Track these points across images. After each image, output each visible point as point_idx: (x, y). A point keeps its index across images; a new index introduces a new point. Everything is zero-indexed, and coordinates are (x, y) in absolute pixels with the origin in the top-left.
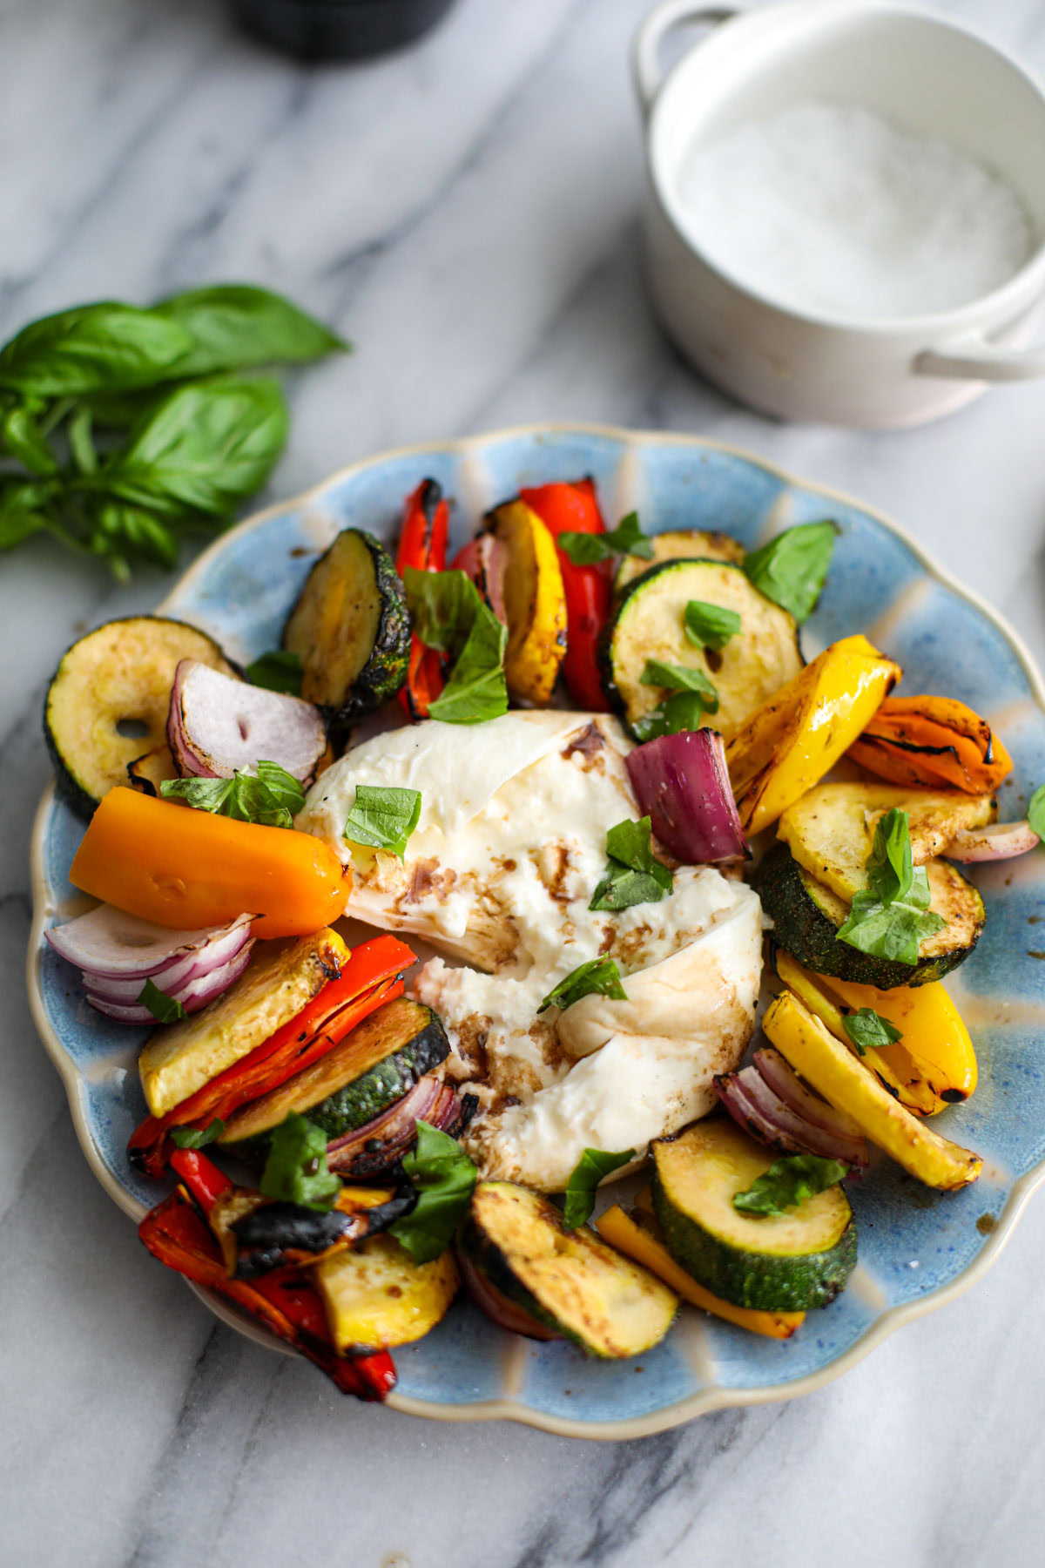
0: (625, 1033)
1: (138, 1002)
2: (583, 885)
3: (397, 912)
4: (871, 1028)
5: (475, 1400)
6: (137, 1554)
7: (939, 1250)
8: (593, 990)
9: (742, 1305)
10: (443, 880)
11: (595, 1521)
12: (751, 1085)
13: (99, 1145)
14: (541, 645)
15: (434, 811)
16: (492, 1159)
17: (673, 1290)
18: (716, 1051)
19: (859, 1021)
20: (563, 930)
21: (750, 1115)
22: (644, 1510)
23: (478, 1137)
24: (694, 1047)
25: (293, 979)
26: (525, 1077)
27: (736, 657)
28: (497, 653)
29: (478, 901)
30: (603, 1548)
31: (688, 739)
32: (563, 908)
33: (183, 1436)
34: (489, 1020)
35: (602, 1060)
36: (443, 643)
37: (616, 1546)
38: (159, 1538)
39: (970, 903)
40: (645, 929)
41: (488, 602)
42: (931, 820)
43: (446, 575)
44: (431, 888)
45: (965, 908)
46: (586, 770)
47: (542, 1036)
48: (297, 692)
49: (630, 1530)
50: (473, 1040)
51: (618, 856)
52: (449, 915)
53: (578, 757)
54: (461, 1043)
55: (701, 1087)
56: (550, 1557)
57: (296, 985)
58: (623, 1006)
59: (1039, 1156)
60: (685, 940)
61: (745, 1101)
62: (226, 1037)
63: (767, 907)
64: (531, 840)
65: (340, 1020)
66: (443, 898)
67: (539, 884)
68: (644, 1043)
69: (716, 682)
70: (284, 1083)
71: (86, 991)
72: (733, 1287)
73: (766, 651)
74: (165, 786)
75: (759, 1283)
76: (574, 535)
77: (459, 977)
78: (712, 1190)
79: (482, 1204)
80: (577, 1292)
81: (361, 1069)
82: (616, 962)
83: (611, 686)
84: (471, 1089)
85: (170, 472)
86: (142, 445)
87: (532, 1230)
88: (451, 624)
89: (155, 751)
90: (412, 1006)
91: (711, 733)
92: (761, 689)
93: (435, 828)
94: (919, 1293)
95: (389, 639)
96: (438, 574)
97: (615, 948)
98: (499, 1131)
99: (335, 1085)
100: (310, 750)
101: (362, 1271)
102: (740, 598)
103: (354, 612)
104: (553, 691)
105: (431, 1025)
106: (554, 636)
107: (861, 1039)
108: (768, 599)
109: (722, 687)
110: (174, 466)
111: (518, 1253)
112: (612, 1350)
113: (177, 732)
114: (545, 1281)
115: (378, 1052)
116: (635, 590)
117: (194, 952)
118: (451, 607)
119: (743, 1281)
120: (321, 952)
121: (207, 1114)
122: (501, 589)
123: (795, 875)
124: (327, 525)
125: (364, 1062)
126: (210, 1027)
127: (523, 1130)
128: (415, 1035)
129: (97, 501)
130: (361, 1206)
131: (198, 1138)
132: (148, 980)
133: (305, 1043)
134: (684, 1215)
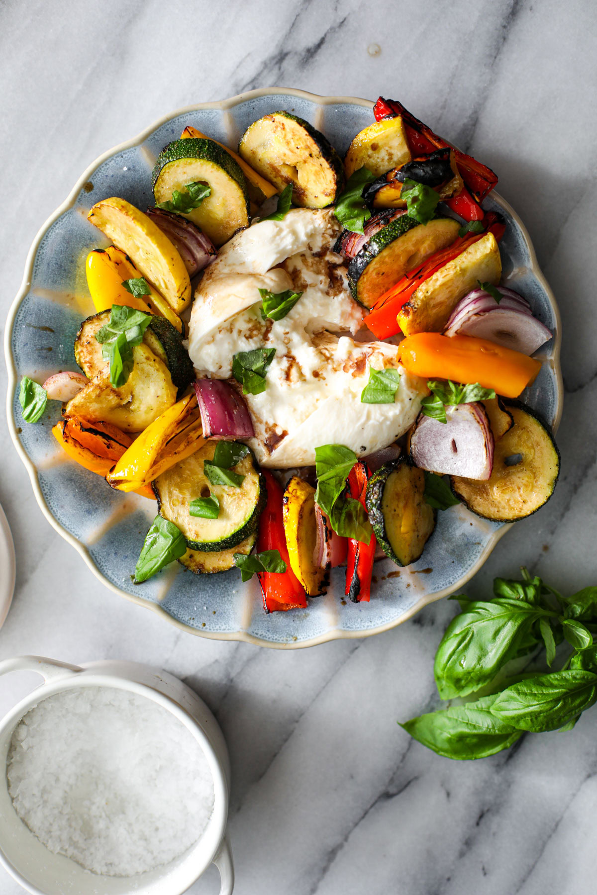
0: (260, 275)
1: (503, 296)
2: (279, 363)
3: (374, 349)
4: (137, 288)
6: (495, 58)
7: (112, 176)
8: (276, 296)
9: (209, 141)
10: (350, 366)
11: (282, 69)
12: (199, 249)
13: (520, 235)
14: (298, 497)
15: (354, 396)
16: (327, 218)
17: (241, 155)
18: (215, 272)
19: (143, 292)
20: (290, 340)
21: (200, 235)
22: (259, 75)
23: (334, 231)
24: (226, 270)
25: (425, 297)
26: (310, 264)
27: (194, 493)
28: (320, 489)
29: (332, 355)
30: (279, 57)
31: (221, 430)
32: (289, 352)
33: (475, 112)
34: (327, 294)
35: (271, 259)
36: (349, 503)
37: (273, 58)
38: (485, 65)
39: (82, 354)
40: (249, 337)
41: (325, 519)
42: (98, 392)
43: (347, 535)
44: (356, 361)
45: (85, 350)
47: (301, 284)
48: (426, 473)
49: (265, 65)
50: (337, 285)
51: (260, 377)
52: (347, 345)
53: (279, 432)
54: (342, 284)
55: (224, 254)
56: (303, 54)
57: (424, 293)
58: (260, 286)
59: (60, 221)
60: (227, 325)
61: (202, 242)
62: (458, 268)
63: (185, 352)
64: (305, 386)
65: (402, 287)
66: (350, 355)
67: (301, 364)
68: (251, 270)
69: (204, 477)
70: (429, 258)
71: (530, 309)
72: (213, 146)
73: (177, 496)
74: (493, 396)
75: (201, 148)
76: (278, 571)
77: (343, 320)
78: (221, 199)
79: (332, 186)
80: (288, 143)
81: (391, 248)
82: (263, 323)
83: (260, 474)
84: (337, 260)
85: (500, 617)
86: (515, 628)
87: (308, 180)
88: (344, 511)
89: (501, 438)
90: (366, 304)
91: (209, 434)
92: (181, 476)
93: (354, 390)
94: (124, 154)
95: (378, 487)
96: (352, 539)
97: (264, 329)
98: (323, 234)
99: (403, 242)
100: (419, 438)
101: (390, 159)
102: (189, 524)
103: (397, 509)
104: (291, 479)
105: (356, 282)
106: (289, 501)
107: (142, 282)
108: (174, 523)
109: (201, 475)
110: (496, 621)
111: (315, 157)
112: (272, 117)
113: (489, 438)
114: (303, 143)
115: (383, 262)
116: (246, 525)
117: (475, 311)
118: (345, 520)
119: (208, 149)
120: (411, 312)
121: (467, 239)
122: (318, 532)
123: (170, 362)
124: (412, 588)
125: (390, 256)
126: (466, 277)
127: (311, 230)
128: (365, 272)
129: (538, 602)
130: (391, 187)
131: (471, 227)
132: (499, 304)
133: (419, 275)
134: (235, 180)
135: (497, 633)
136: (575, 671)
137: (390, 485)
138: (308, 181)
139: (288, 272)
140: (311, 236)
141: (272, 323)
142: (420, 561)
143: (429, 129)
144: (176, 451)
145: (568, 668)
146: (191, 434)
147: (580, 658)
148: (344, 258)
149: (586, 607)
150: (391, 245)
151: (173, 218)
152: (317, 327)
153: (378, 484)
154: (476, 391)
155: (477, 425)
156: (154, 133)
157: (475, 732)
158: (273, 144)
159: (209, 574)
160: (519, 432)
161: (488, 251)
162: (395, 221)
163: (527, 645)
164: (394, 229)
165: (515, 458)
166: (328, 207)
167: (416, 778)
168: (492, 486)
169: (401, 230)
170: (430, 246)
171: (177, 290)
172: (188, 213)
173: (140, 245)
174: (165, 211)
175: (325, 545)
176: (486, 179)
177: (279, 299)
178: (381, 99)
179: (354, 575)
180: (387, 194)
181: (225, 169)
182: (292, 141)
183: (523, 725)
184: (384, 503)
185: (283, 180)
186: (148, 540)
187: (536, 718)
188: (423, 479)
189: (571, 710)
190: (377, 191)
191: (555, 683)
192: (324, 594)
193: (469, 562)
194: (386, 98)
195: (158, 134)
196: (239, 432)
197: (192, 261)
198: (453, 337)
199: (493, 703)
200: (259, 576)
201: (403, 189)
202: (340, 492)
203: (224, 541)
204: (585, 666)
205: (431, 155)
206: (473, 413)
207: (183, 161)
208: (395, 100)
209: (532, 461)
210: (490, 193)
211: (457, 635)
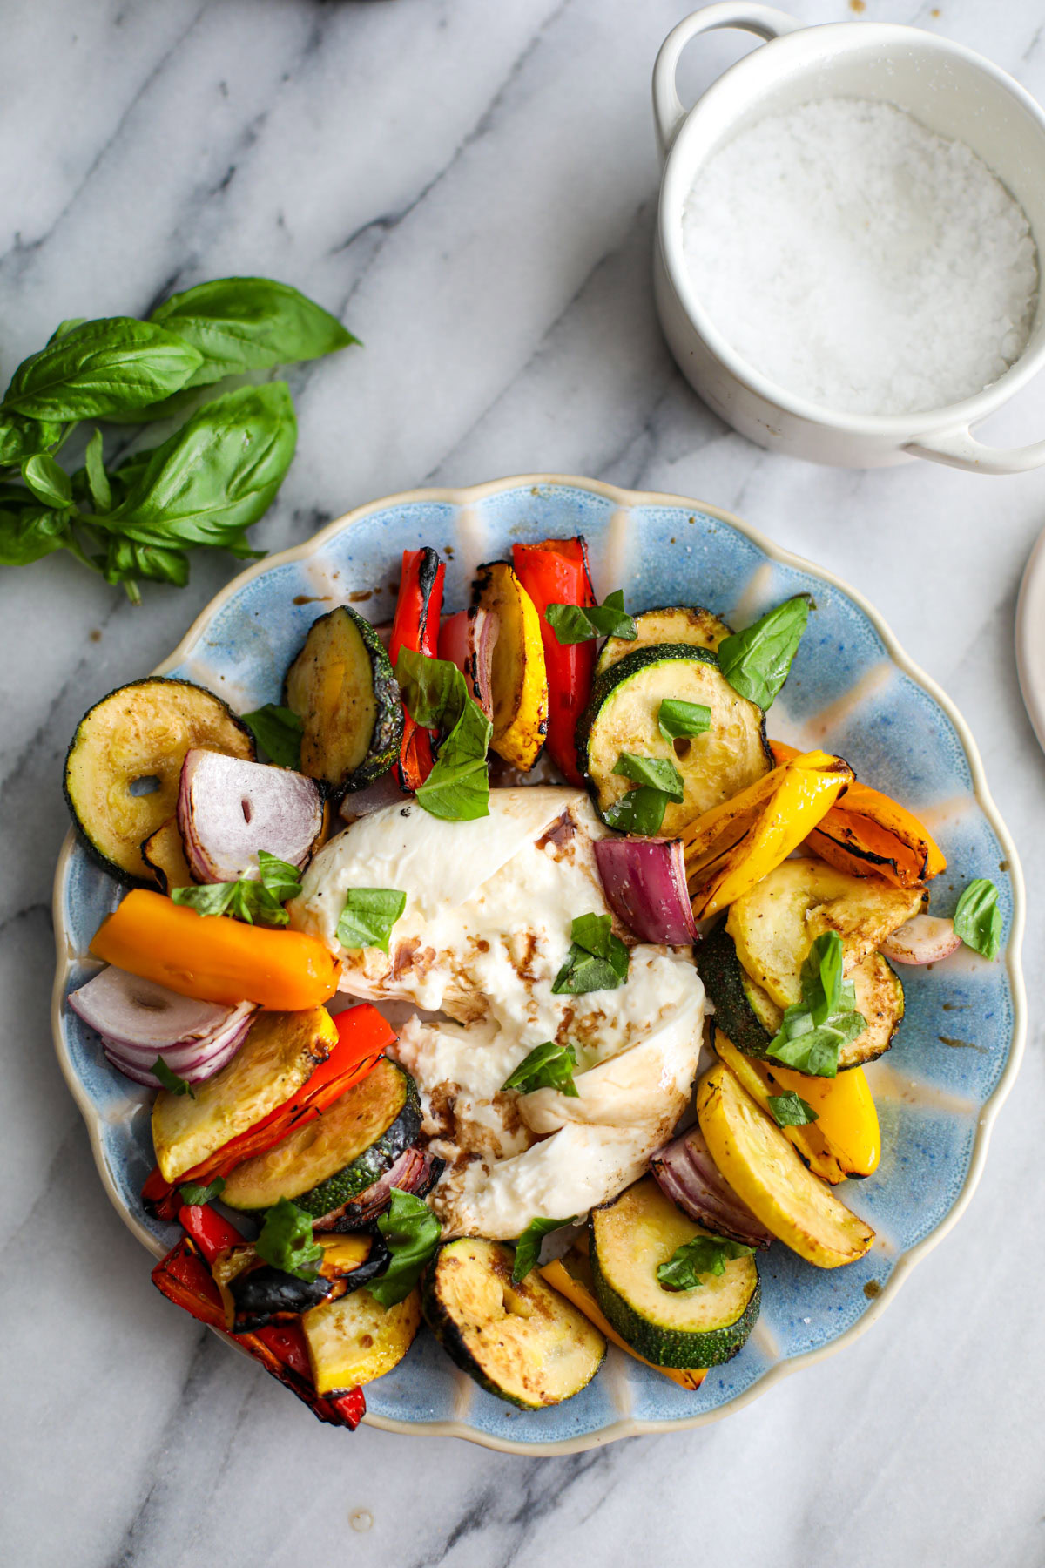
0: (575, 1122)
1: (151, 1070)
2: (547, 969)
3: (381, 988)
4: (792, 1109)
5: (431, 1420)
6: (148, 1500)
7: (830, 1308)
8: (549, 1084)
9: (658, 1363)
10: (423, 958)
11: (526, 1490)
12: (681, 1172)
13: (116, 1179)
14: (523, 732)
15: (418, 905)
16: (454, 1220)
17: (603, 1337)
18: (654, 1132)
19: (782, 1101)
20: (527, 1007)
21: (678, 1197)
22: (566, 1485)
23: (443, 1197)
24: (634, 1133)
25: (287, 1072)
26: (487, 1141)
27: (704, 746)
28: (483, 745)
29: (454, 979)
30: (530, 1514)
31: (651, 852)
32: (529, 987)
33: (187, 1404)
34: (458, 1087)
35: (556, 1146)
36: (433, 721)
37: (541, 1513)
38: (167, 1487)
39: (892, 996)
40: (599, 1014)
41: (476, 693)
42: (865, 928)
43: (439, 663)
44: (413, 966)
45: (887, 1003)
46: (557, 859)
47: (503, 1106)
48: (297, 768)
49: (554, 1501)
50: (443, 1102)
51: (581, 944)
52: (427, 996)
53: (551, 847)
54: (433, 1104)
55: (638, 1162)
56: (487, 1519)
57: (290, 1079)
58: (575, 1102)
59: (925, 1232)
60: (637, 1037)
61: (675, 1185)
62: (228, 1121)
63: (711, 993)
64: (503, 925)
65: (327, 1093)
66: (422, 977)
67: (509, 965)
68: (592, 1132)
69: (683, 774)
70: (278, 1142)
71: (105, 1048)
72: (650, 1352)
73: (731, 742)
74: (176, 893)
75: (673, 1350)
76: (560, 608)
77: (433, 1040)
78: (640, 1261)
79: (443, 1274)
80: (519, 1354)
81: (344, 1160)
82: (573, 1040)
83: (586, 775)
84: (439, 1148)
85: (180, 516)
86: (154, 494)
87: (485, 1290)
88: (442, 706)
89: (166, 824)
90: (392, 1067)
91: (672, 845)
92: (724, 777)
93: (418, 915)
94: (808, 1347)
95: (383, 743)
96: (432, 657)
97: (572, 1028)
98: (462, 1193)
99: (321, 1170)
100: (307, 829)
101: (339, 1319)
102: (712, 692)
103: (351, 705)
104: (533, 766)
105: (407, 1104)
106: (537, 726)
107: (782, 1119)
108: (739, 695)
109: (689, 778)
110: (186, 509)
111: (471, 1326)
112: (545, 1402)
113: (186, 822)
114: (492, 1353)
115: (360, 1136)
116: (614, 686)
117: (200, 1043)
118: (442, 691)
119: (660, 1348)
120: (313, 1046)
121: (211, 1173)
122: (489, 671)
123: (738, 975)
124: (329, 573)
125: (346, 1147)
126: (214, 1105)
127: (483, 1199)
128: (392, 1120)
129: (112, 539)
130: (341, 1270)
131: (202, 1194)
132: (160, 1057)
133: (296, 1113)
134: (614, 1291)
135: (185, 489)
136: (52, 419)
137: (361, 746)
138: (485, 1286)
139: (527, 1127)
140: (483, 1189)
141: (558, 1039)
142: (314, 617)
143: (269, 1371)
144: (731, 819)
145: (65, 425)
146: (704, 849)
147: (43, 441)
148: (427, 1150)
149: (31, 530)
150: (344, 1164)
151: (725, 1228)
152: (477, 1031)
153: (382, 747)
154: (205, 903)
155: (206, 845)
156: (754, 1382)
157: (230, 323)
158: (546, 1353)
159: (681, 606)
160: (133, 833)
161: (174, 1149)
162: (335, 1208)
163: (134, 469)
164: (337, 1193)
165: (143, 790)
166: (453, 1240)
167: (335, 250)
168: (185, 741)
169: (326, 1191)
170: (276, 1164)
171: (722, 1101)
172: (698, 1237)
173: (785, 1182)
174: (740, 1242)
175: (477, 649)
176: (173, 1279)
177: (544, 1077)
178: (352, 1427)
179: (429, 595)
180: (348, 1257)
181: (631, 1311)
182: (511, 1357)
183: (148, 330)
184: (372, 714)
185: (530, 1290)
186: (783, 668)
187: (124, 340)
188: (304, 758)
189: (64, 351)
190: (364, 1263)
191: (88, 401)
192: (481, 568)
193: (229, 613)
194: (343, 1428)
195: (748, 1380)
196: (620, 847)
197: (694, 1151)
198: (242, 1001)
199: (198, 372)
200: (593, 601)
201: (320, 1264)
202: (448, 739)
203: (653, 660)
204: (36, 427)
205: (268, 1322)
206: (212, 864)
207: (705, 1328)
208: (328, 1424)
209: (113, 782)
210: (165, 1254)
211: (255, 489)
